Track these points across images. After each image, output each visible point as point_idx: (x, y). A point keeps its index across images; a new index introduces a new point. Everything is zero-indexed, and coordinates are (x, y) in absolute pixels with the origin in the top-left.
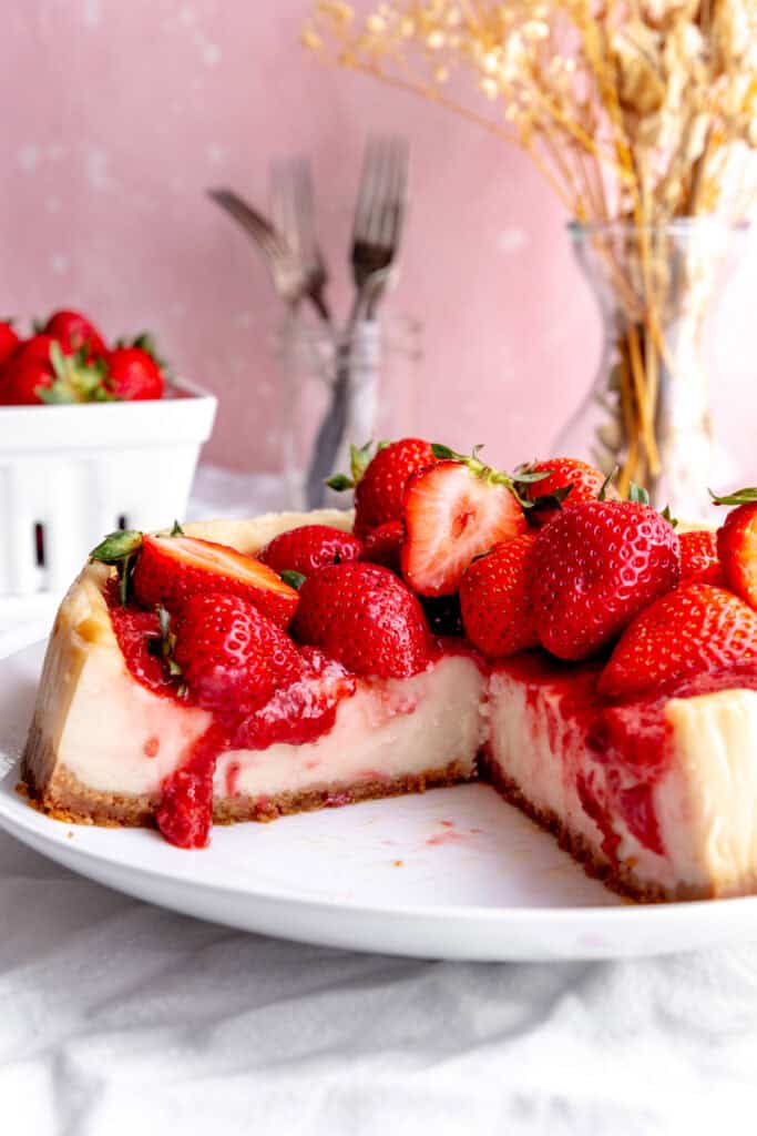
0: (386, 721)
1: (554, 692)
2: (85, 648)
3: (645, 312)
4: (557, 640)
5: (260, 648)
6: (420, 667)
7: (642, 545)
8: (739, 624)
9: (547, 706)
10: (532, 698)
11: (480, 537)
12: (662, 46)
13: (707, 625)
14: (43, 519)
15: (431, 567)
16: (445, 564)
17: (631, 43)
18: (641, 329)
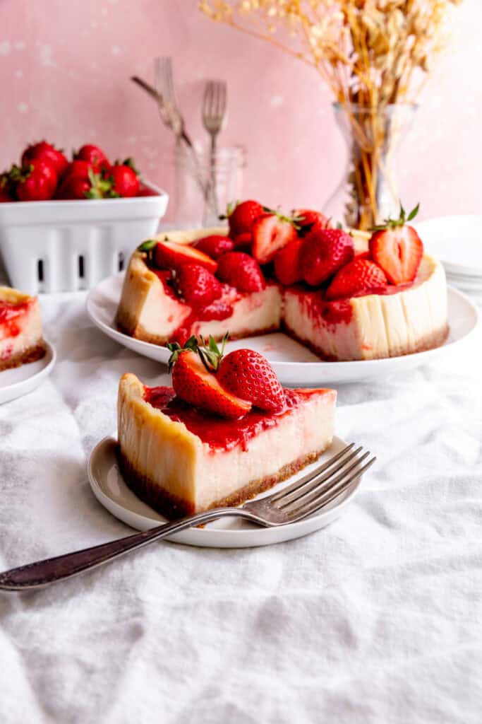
0: (251, 310)
1: (309, 297)
2: (149, 282)
3: (373, 148)
4: (311, 279)
5: (209, 284)
6: (264, 288)
7: (341, 245)
8: (375, 273)
9: (307, 302)
10: (301, 300)
11: (280, 242)
12: (386, 21)
13: (364, 273)
14: (83, 255)
15: (263, 253)
16: (268, 252)
17: (371, 18)
18: (369, 157)
